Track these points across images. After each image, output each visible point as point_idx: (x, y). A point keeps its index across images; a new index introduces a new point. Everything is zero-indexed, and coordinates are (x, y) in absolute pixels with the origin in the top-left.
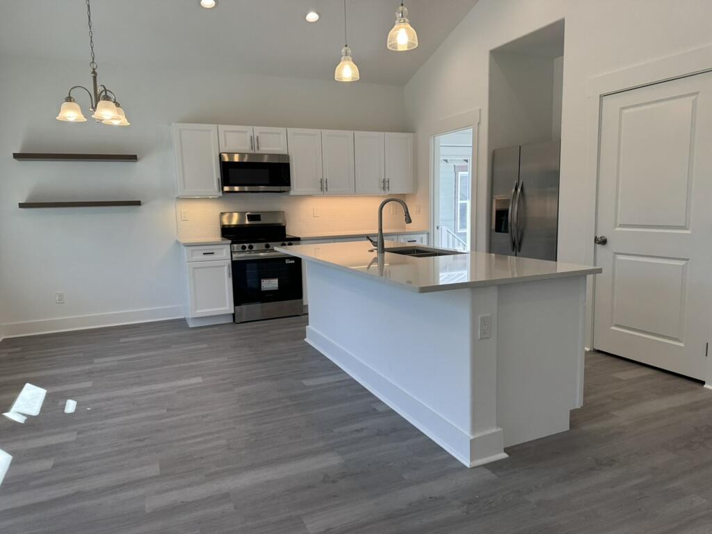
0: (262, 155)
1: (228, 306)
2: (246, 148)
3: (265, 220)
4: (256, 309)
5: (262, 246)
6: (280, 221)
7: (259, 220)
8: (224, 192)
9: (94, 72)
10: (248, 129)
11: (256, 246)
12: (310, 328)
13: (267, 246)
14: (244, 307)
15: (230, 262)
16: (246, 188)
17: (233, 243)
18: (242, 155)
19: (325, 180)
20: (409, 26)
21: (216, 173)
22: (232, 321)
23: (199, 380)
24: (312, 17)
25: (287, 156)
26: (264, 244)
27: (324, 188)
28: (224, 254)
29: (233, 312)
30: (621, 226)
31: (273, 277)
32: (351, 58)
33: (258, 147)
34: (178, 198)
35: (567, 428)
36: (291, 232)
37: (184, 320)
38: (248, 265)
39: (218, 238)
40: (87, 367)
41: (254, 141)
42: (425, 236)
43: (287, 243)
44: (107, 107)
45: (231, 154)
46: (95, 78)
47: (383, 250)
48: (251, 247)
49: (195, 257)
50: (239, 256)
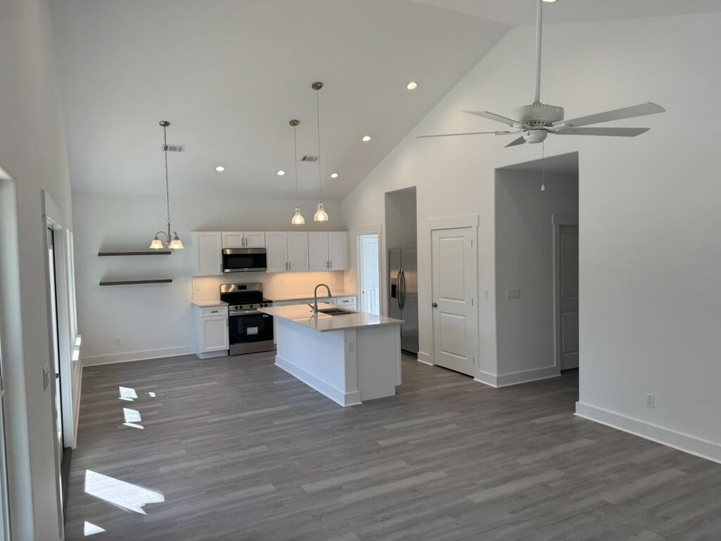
0: (249, 249)
1: (225, 345)
2: (239, 245)
3: (249, 289)
4: (241, 347)
5: (247, 306)
6: (259, 289)
7: (245, 289)
8: (224, 273)
9: (169, 225)
10: (241, 233)
11: (245, 306)
12: (278, 356)
13: (251, 307)
14: (235, 345)
15: (227, 317)
17: (230, 305)
19: (289, 263)
21: (220, 261)
22: (227, 355)
23: (216, 383)
24: (281, 173)
25: (265, 249)
26: (249, 305)
27: (288, 268)
28: (224, 311)
29: (228, 349)
30: (443, 298)
31: (255, 326)
32: (300, 214)
33: (246, 244)
34: (194, 277)
35: (394, 394)
36: (266, 296)
37: (195, 355)
38: (239, 318)
39: (218, 302)
41: (244, 241)
42: (355, 298)
43: (264, 304)
44: (176, 243)
46: (169, 228)
47: (317, 311)
48: (241, 307)
49: (206, 314)
50: (232, 313)
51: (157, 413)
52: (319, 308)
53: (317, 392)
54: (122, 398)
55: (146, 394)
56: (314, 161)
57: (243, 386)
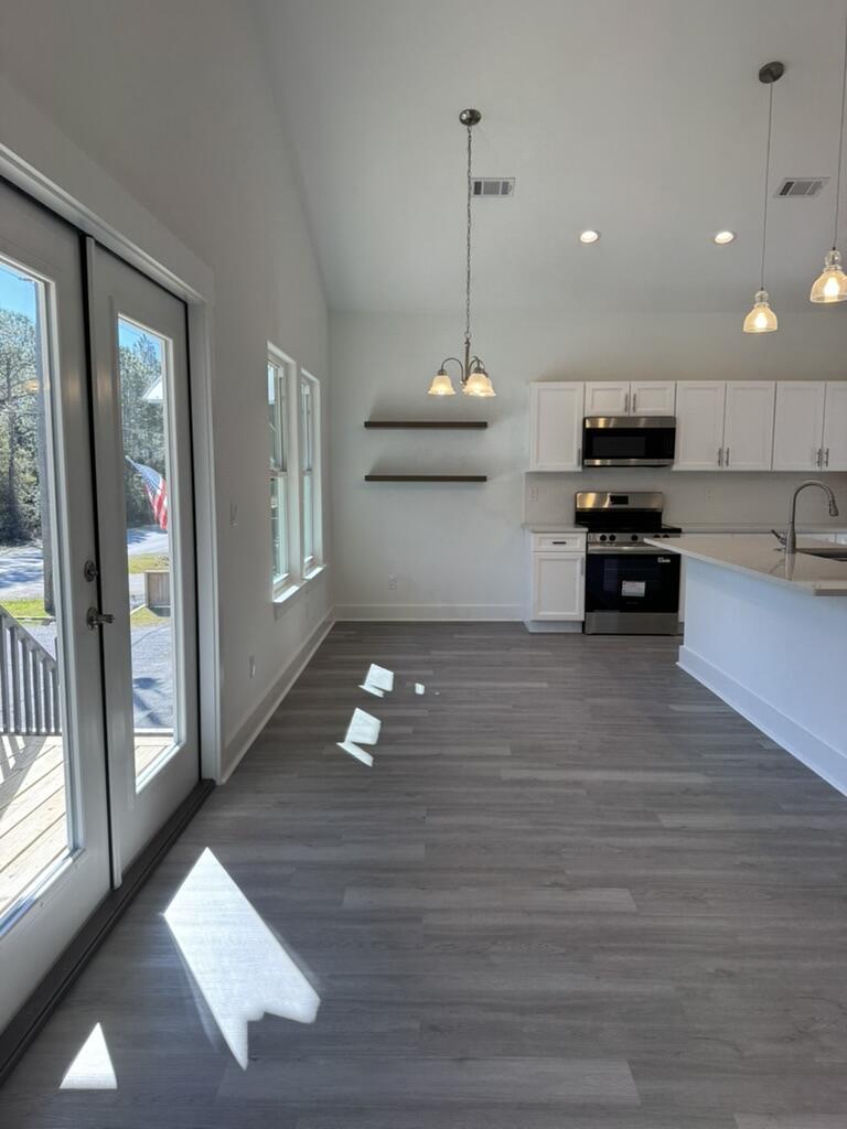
0: (638, 418)
1: (575, 610)
2: (618, 410)
3: (632, 504)
4: (612, 618)
5: (627, 537)
6: (654, 505)
7: (626, 503)
8: (584, 466)
9: (468, 343)
10: (624, 385)
11: (619, 537)
12: (685, 648)
13: (635, 538)
14: (594, 615)
15: (584, 555)
16: (609, 462)
17: (590, 531)
18: (608, 418)
19: (725, 450)
20: (842, 274)
21: (576, 443)
22: (580, 631)
23: (545, 685)
24: (724, 237)
25: (673, 419)
26: (629, 535)
27: (723, 461)
28: (578, 545)
29: (583, 619)
31: (639, 579)
32: (767, 305)
33: (634, 408)
34: (527, 474)
36: (669, 520)
37: (522, 623)
38: (606, 561)
39: (571, 524)
40: (425, 657)
41: (630, 401)
43: (661, 535)
45: (594, 419)
46: (468, 348)
47: (794, 550)
48: (612, 538)
49: (544, 547)
50: (596, 549)
51: (409, 730)
52: (798, 546)
53: (783, 751)
54: (366, 687)
55: (408, 684)
56: (812, 193)
57: (599, 701)
